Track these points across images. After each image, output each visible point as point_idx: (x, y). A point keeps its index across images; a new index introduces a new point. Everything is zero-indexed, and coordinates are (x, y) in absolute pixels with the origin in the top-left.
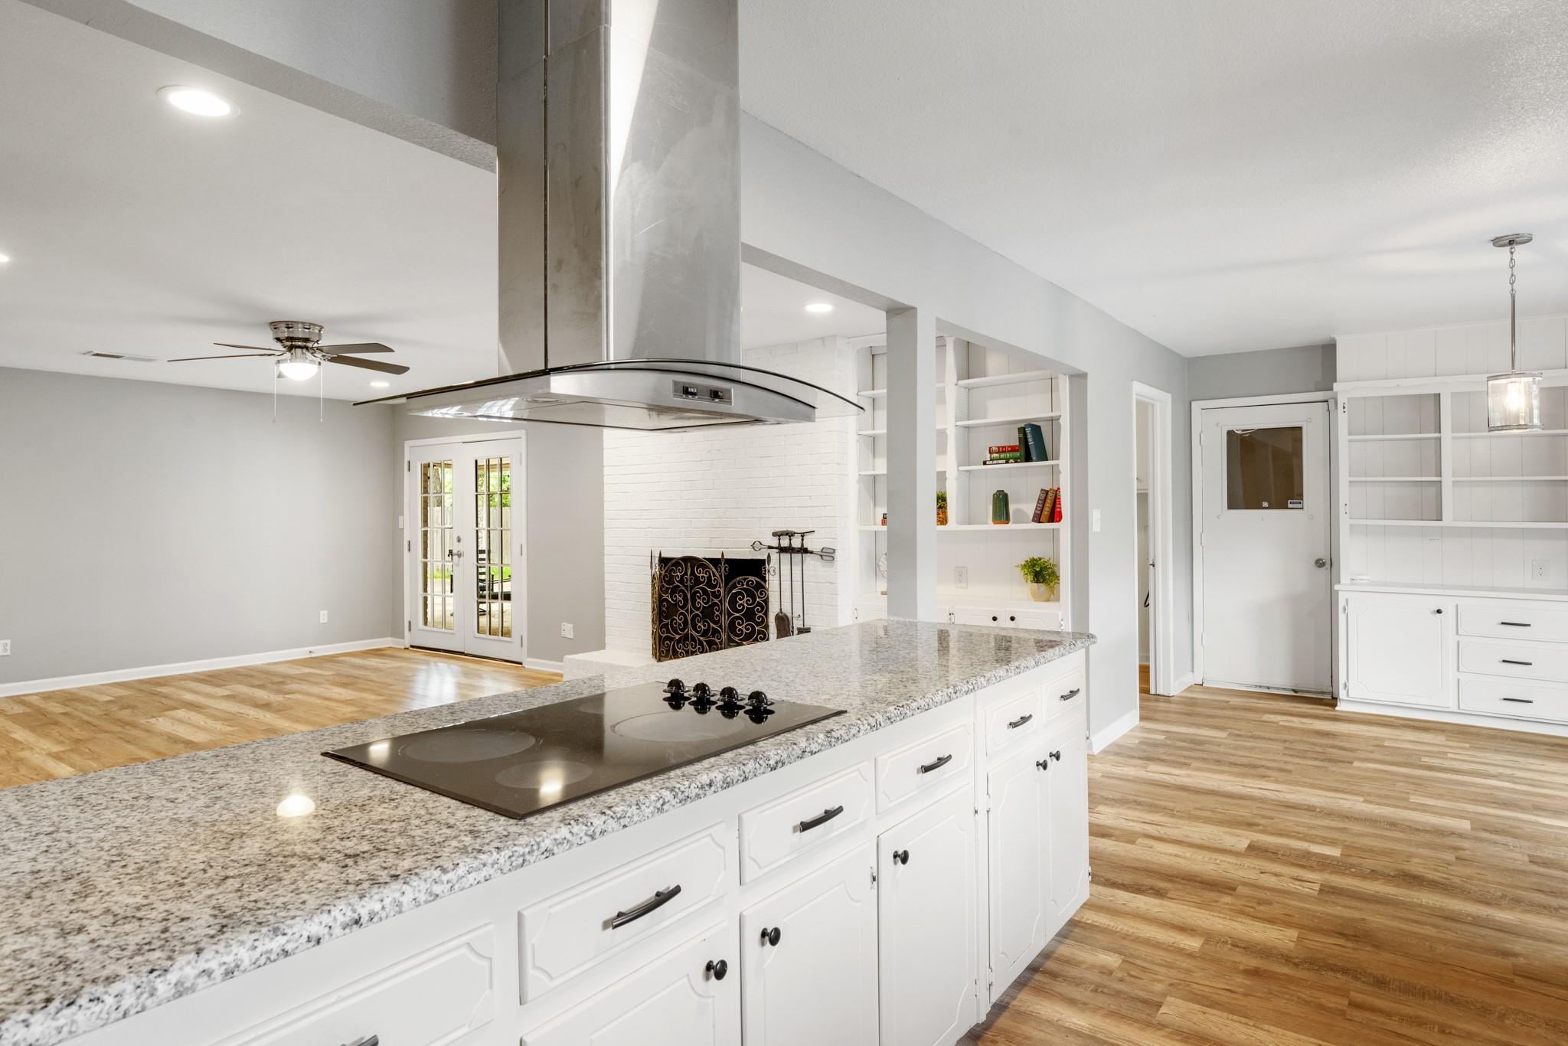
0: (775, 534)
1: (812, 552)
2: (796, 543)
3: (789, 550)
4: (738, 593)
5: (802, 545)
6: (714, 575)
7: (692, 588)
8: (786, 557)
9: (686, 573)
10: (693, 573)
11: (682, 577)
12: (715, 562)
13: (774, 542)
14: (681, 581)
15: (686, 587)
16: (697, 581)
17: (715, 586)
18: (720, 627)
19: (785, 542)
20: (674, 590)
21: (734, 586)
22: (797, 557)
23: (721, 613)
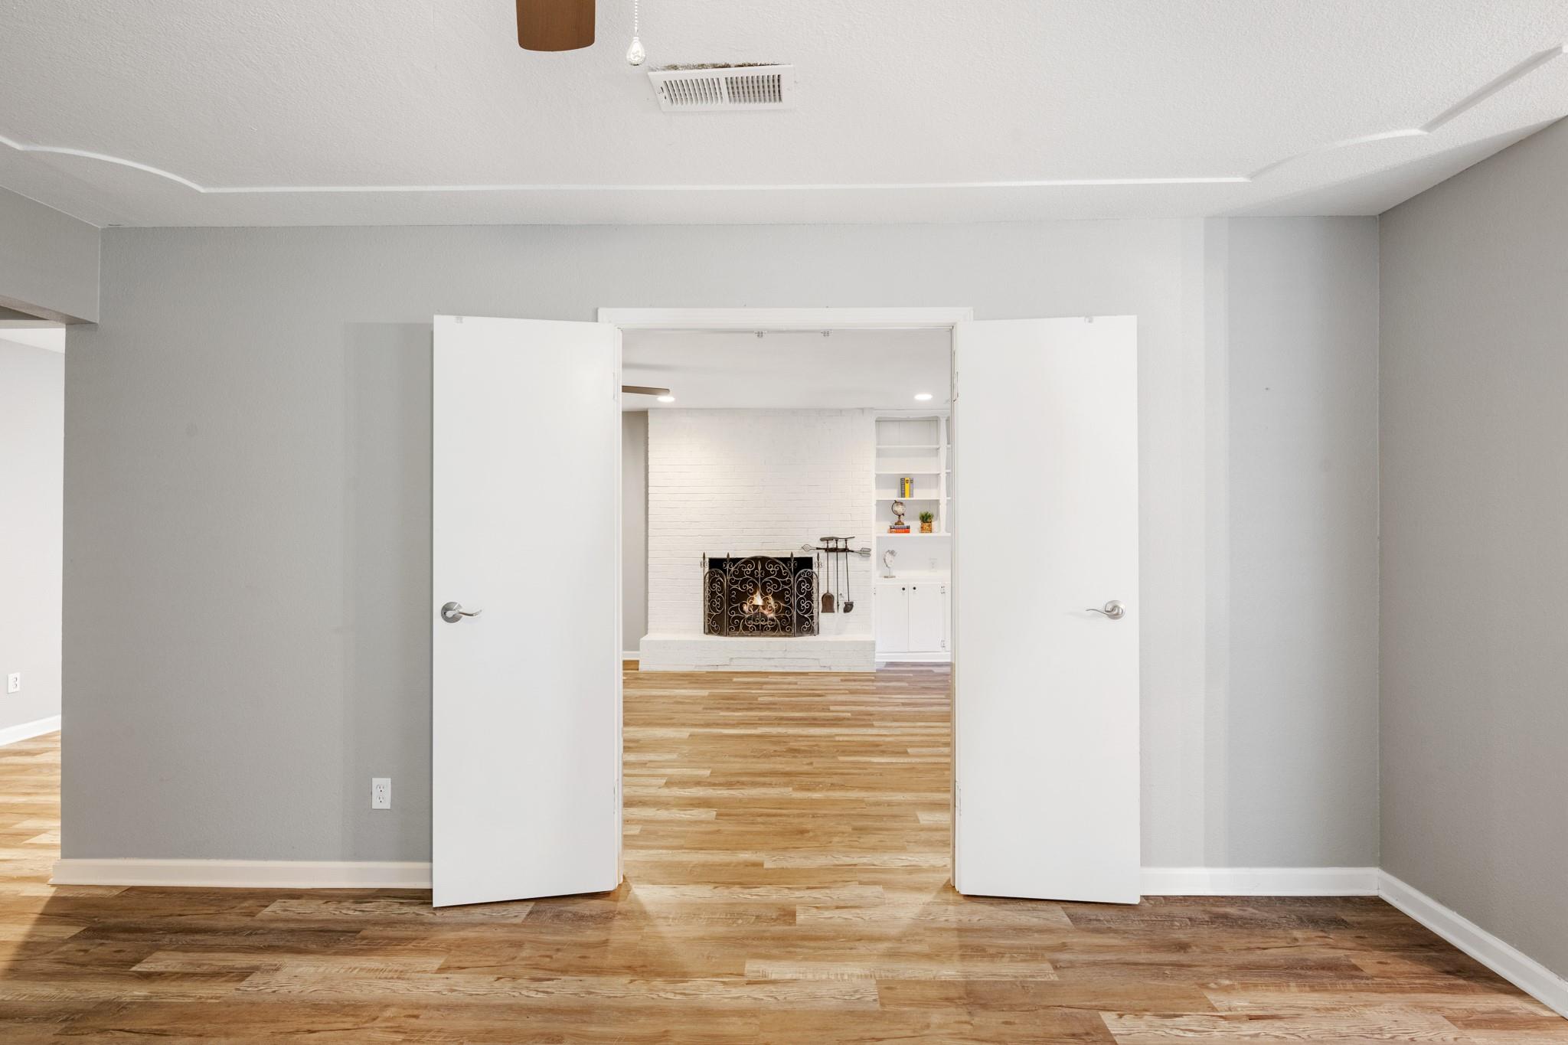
0: (822, 540)
1: (853, 551)
2: (841, 545)
3: (835, 550)
4: (803, 581)
5: (846, 546)
6: (784, 569)
7: (762, 579)
8: (833, 555)
9: (757, 568)
10: (763, 568)
11: (752, 571)
12: (785, 560)
13: (824, 545)
14: (752, 574)
15: (757, 579)
16: (768, 574)
17: (786, 577)
18: (791, 605)
19: (832, 545)
20: (744, 581)
21: (800, 576)
22: (842, 555)
23: (791, 596)
